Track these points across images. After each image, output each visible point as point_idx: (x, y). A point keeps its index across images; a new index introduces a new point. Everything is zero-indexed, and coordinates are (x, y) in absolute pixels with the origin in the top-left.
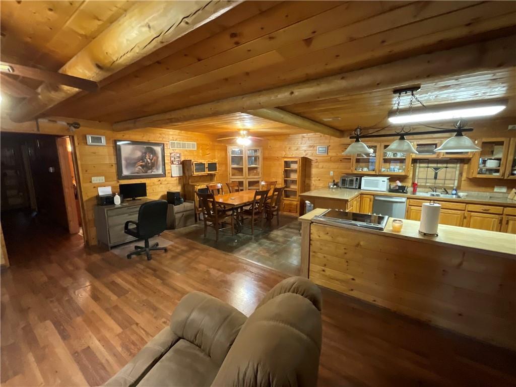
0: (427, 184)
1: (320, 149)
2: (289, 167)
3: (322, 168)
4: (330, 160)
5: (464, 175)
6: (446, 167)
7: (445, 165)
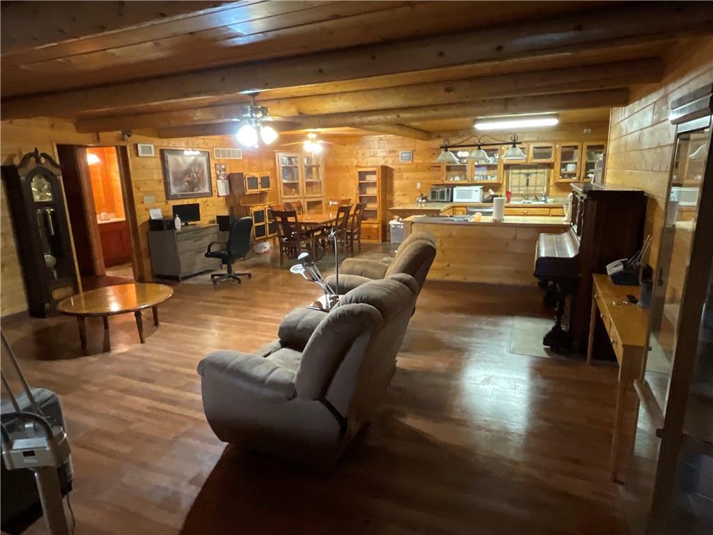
0: (521, 192)
1: (403, 155)
2: (365, 180)
3: (407, 179)
4: (417, 169)
5: (552, 181)
6: (536, 173)
7: (535, 171)
